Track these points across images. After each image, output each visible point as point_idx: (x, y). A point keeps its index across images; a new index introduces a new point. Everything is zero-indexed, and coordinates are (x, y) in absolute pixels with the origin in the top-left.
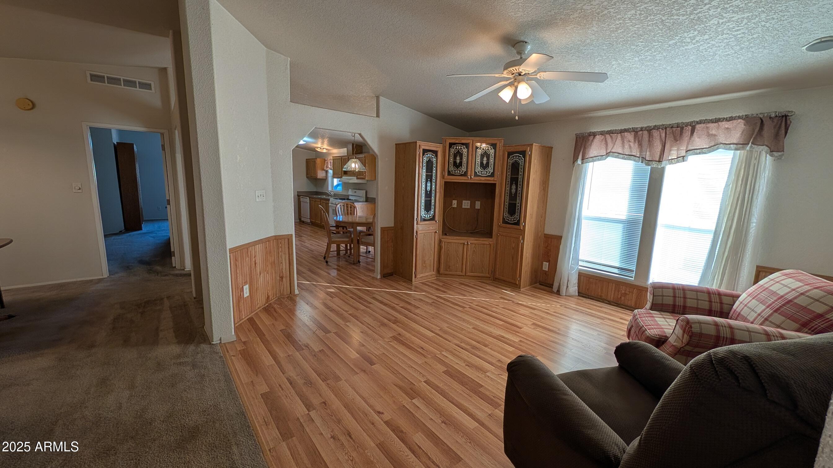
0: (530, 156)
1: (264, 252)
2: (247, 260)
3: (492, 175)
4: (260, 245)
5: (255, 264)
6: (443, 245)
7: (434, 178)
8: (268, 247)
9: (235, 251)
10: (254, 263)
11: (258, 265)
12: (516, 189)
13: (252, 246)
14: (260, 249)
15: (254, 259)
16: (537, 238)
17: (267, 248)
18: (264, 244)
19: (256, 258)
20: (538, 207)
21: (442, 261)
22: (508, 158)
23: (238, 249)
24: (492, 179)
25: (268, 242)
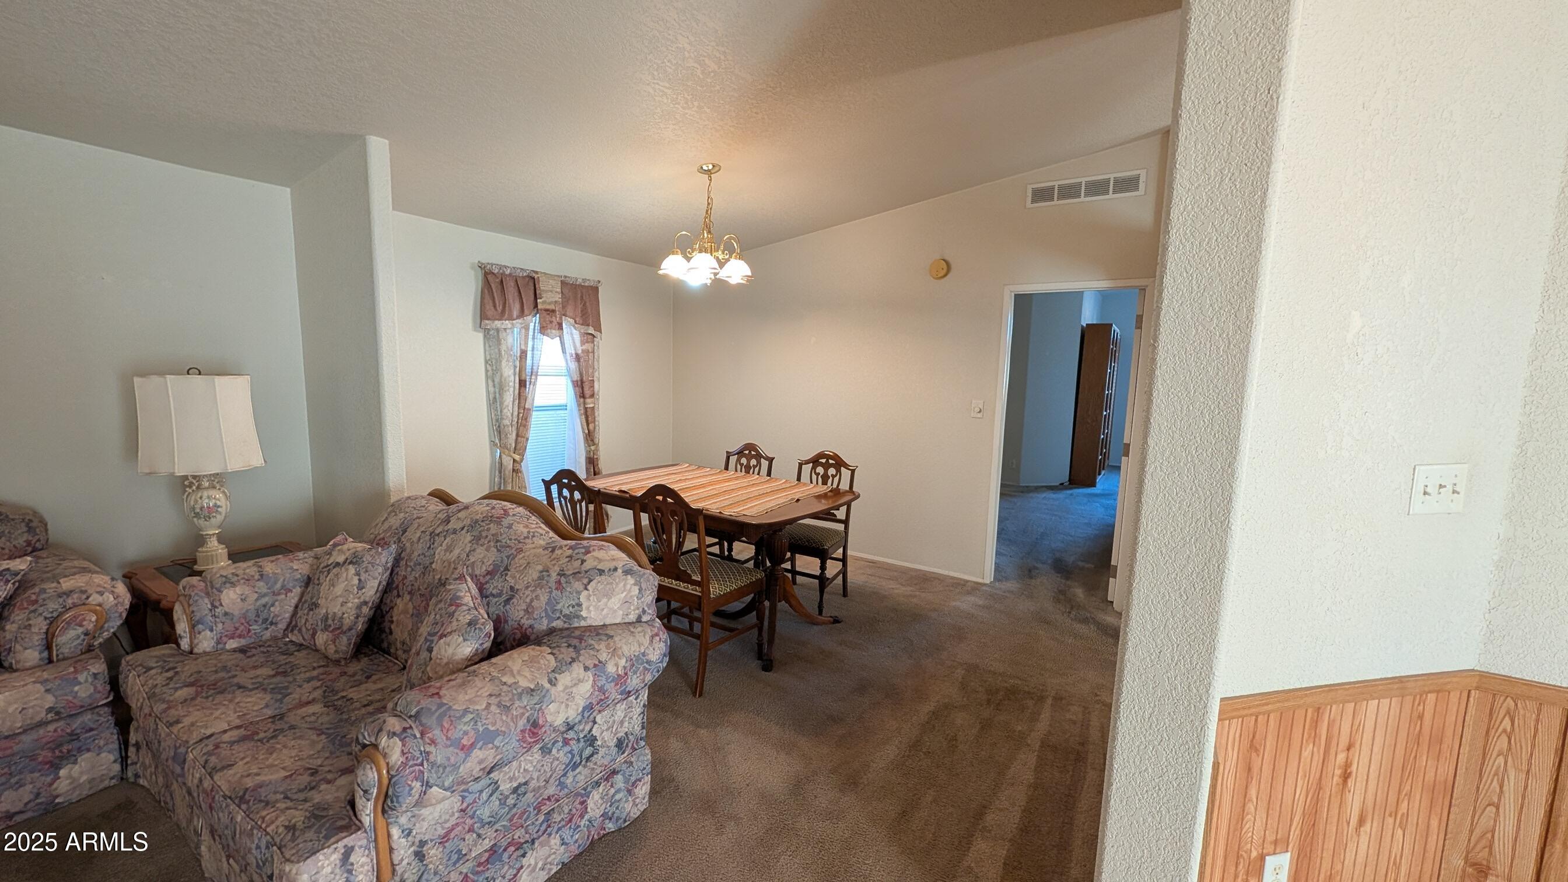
1: (1403, 734)
2: (1306, 754)
4: (1385, 702)
5: (1346, 776)
8: (1428, 717)
9: (1253, 710)
10: (1338, 772)
11: (1356, 784)
13: (1344, 702)
14: (1381, 721)
15: (1341, 757)
17: (1421, 717)
18: (1409, 699)
19: (1355, 751)
23: (1270, 707)
25: (1431, 697)
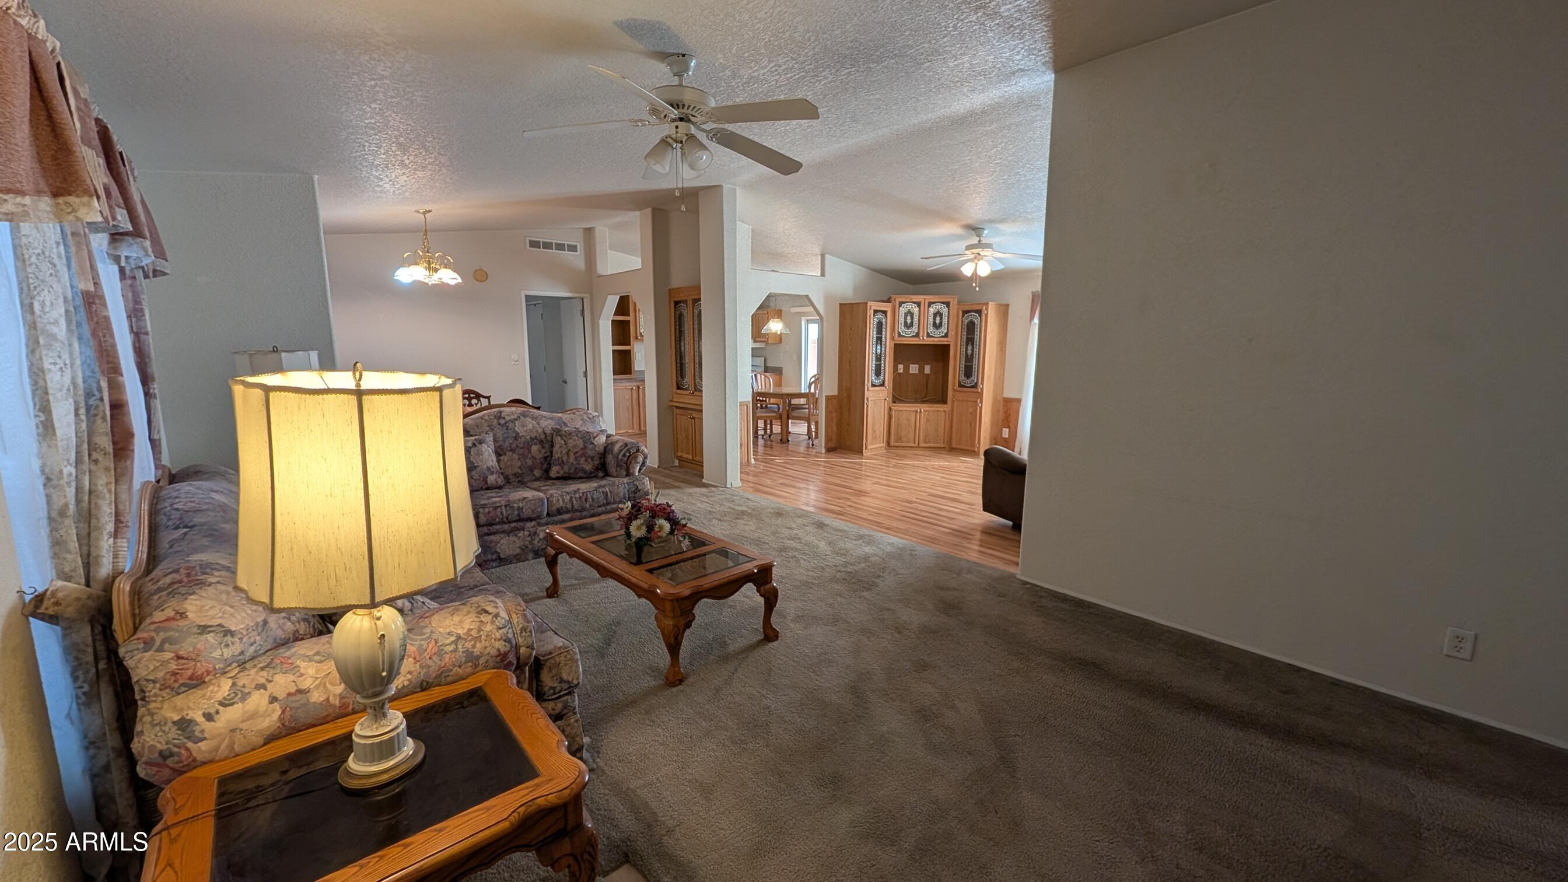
0: (987, 315)
3: (946, 336)
6: (893, 413)
7: (883, 339)
12: (973, 350)
16: (995, 401)
20: (996, 369)
21: (892, 432)
22: (963, 316)
24: (946, 339)
